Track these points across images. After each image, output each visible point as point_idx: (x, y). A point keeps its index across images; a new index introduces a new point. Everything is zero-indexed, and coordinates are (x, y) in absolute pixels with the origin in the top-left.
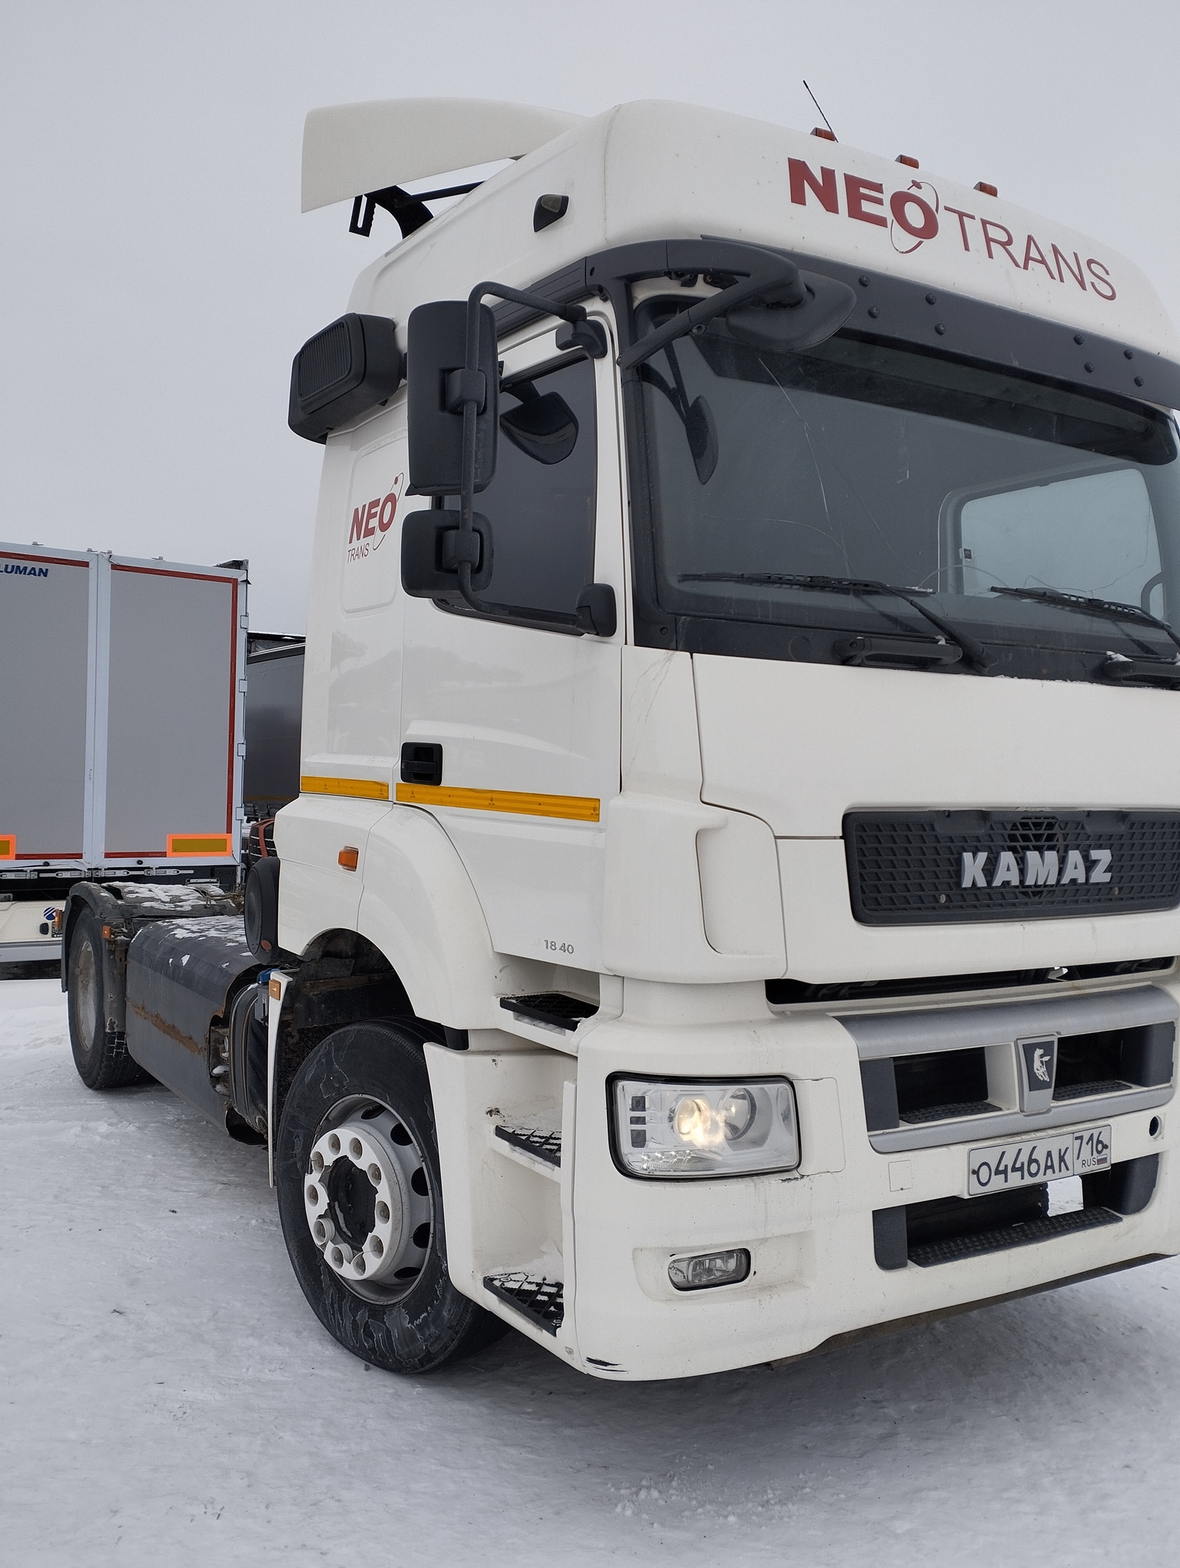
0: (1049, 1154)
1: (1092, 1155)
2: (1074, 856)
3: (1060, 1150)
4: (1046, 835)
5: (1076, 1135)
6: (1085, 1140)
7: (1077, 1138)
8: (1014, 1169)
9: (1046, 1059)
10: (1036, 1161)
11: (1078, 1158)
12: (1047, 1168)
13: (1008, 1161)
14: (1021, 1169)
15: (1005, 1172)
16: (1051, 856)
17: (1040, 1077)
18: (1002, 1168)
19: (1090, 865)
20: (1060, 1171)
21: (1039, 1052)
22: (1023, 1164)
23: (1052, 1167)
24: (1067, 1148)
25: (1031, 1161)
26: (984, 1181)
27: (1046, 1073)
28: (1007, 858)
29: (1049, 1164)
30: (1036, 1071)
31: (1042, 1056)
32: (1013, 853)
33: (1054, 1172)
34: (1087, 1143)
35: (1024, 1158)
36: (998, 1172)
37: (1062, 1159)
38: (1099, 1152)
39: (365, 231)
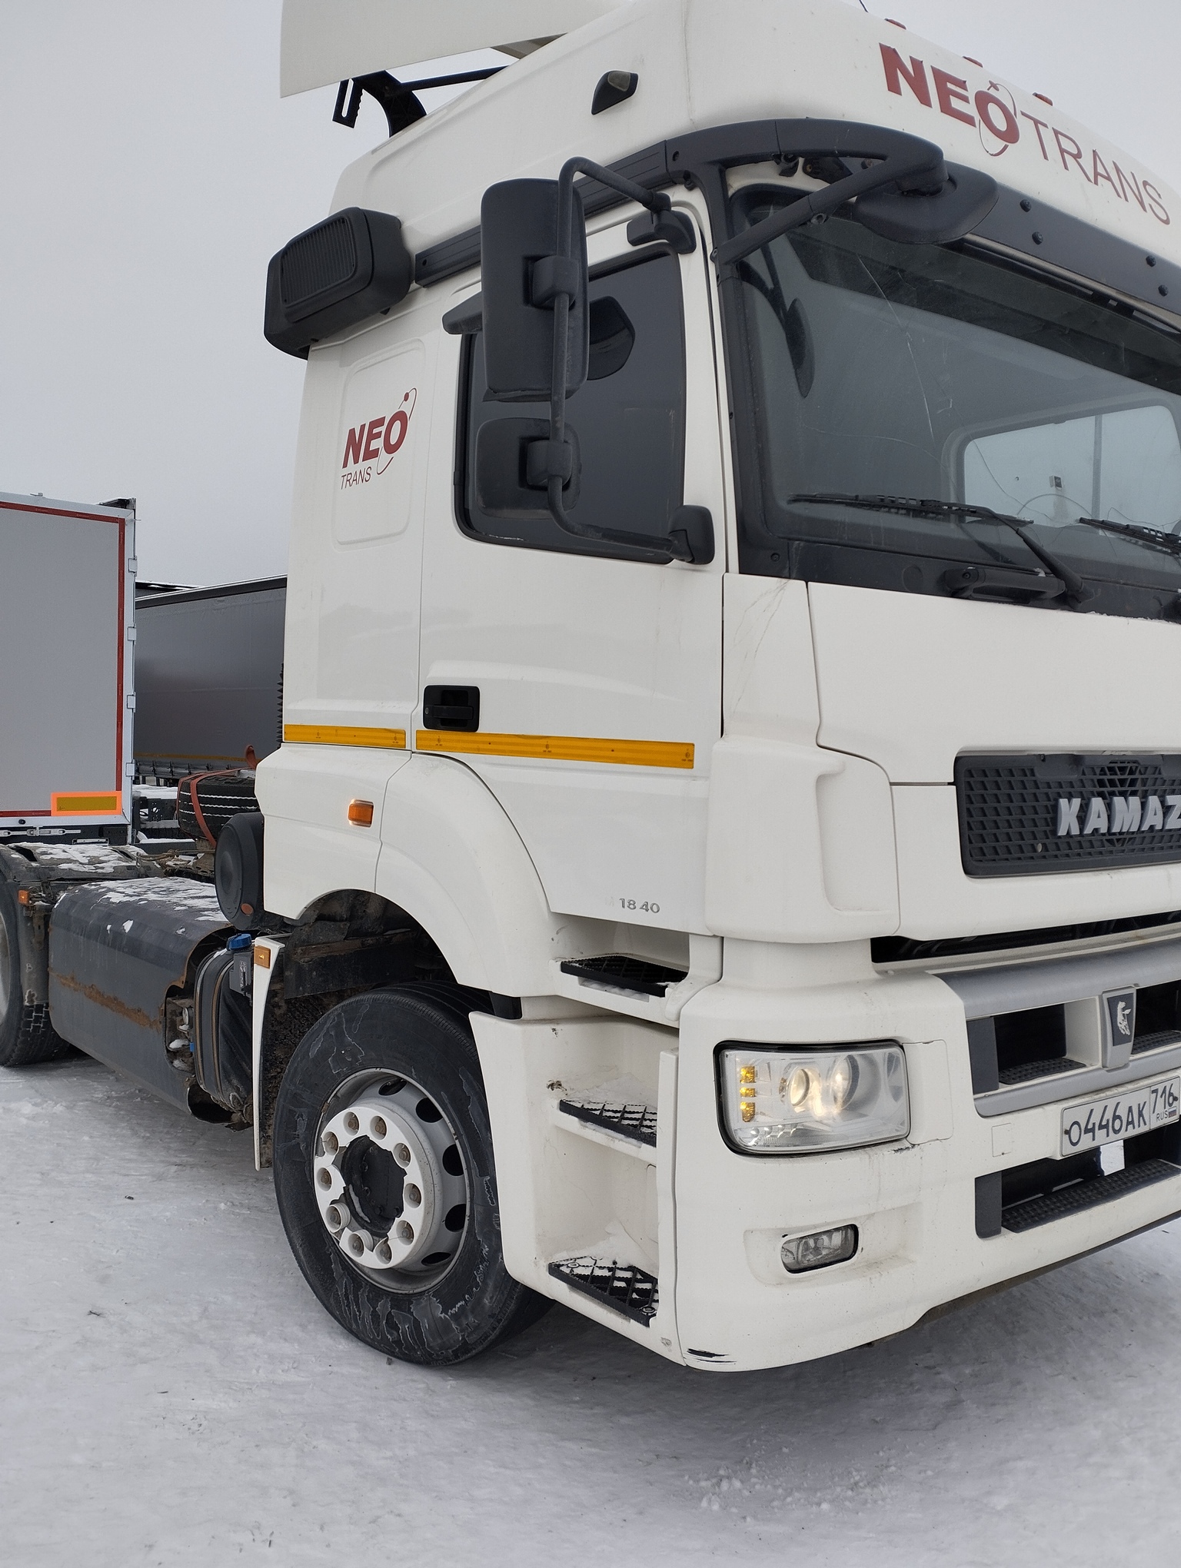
0: (1130, 1109)
1: (1165, 1107)
2: (1154, 801)
3: (1139, 1105)
4: (1129, 781)
5: (1153, 1088)
6: (1160, 1093)
7: (1153, 1092)
8: (1101, 1127)
9: (1127, 1012)
10: (1119, 1117)
11: (1154, 1112)
12: (1128, 1123)
13: (1096, 1119)
14: (1106, 1126)
15: (1092, 1130)
16: (1135, 801)
17: (1122, 1031)
18: (1090, 1125)
19: (1166, 810)
20: (1139, 1126)
21: (1121, 1005)
22: (1108, 1121)
23: (1132, 1122)
24: (1145, 1103)
25: (1116, 1117)
26: (1074, 1141)
27: (1127, 1027)
28: (1097, 804)
29: (1130, 1120)
30: (1119, 1025)
31: (1124, 1009)
32: (1103, 799)
33: (1134, 1128)
34: (1161, 1096)
35: (1109, 1115)
36: (1087, 1131)
37: (1141, 1114)
38: (1170, 1105)
39: (350, 121)
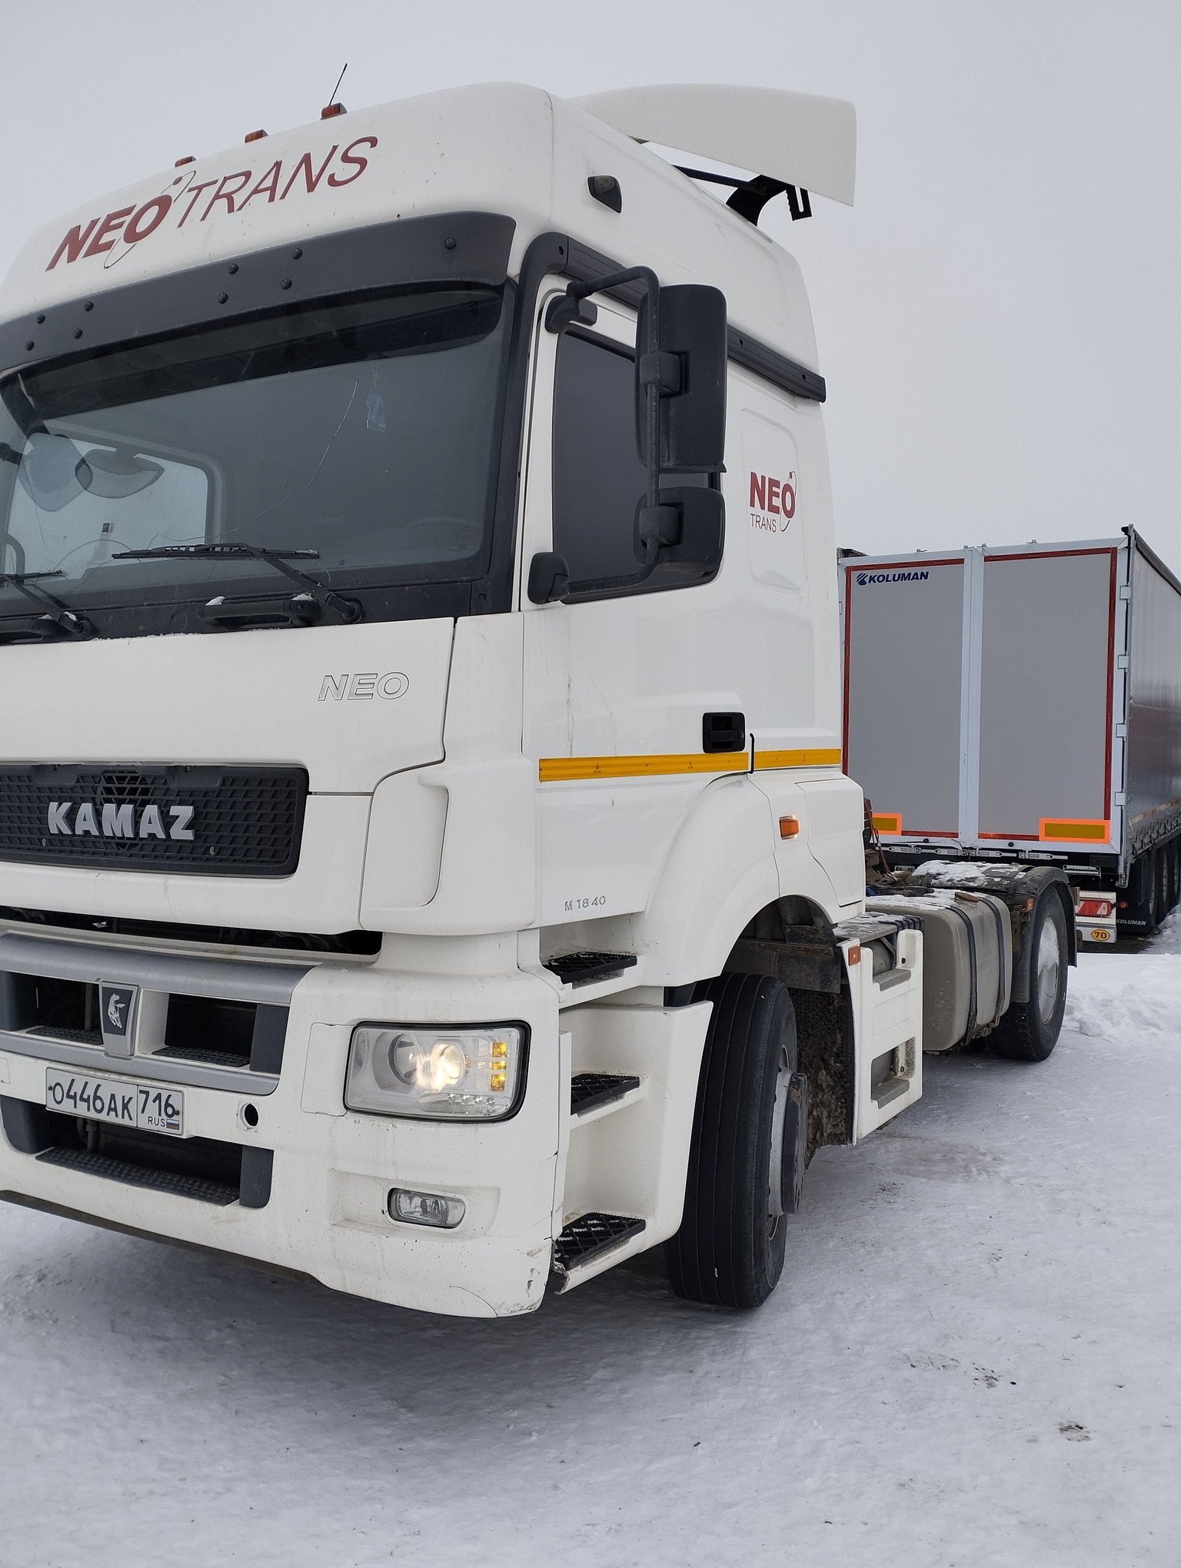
0: (113, 1097)
1: (160, 1115)
3: (123, 1097)
5: (141, 1088)
6: (152, 1096)
7: (141, 1092)
8: (83, 1100)
9: (122, 1006)
10: (102, 1099)
11: (142, 1112)
12: (110, 1109)
13: (77, 1088)
14: (87, 1100)
15: (75, 1098)
16: (127, 809)
17: (113, 1022)
18: (72, 1093)
19: (168, 821)
20: (123, 1117)
21: (115, 997)
22: (89, 1096)
23: (115, 1110)
24: (131, 1098)
25: (97, 1097)
26: (60, 1100)
27: (119, 1020)
28: (87, 808)
29: (113, 1106)
30: (109, 1014)
31: (117, 1002)
33: (117, 1116)
34: (153, 1101)
35: (90, 1092)
36: (70, 1096)
37: (125, 1106)
38: (167, 1115)
